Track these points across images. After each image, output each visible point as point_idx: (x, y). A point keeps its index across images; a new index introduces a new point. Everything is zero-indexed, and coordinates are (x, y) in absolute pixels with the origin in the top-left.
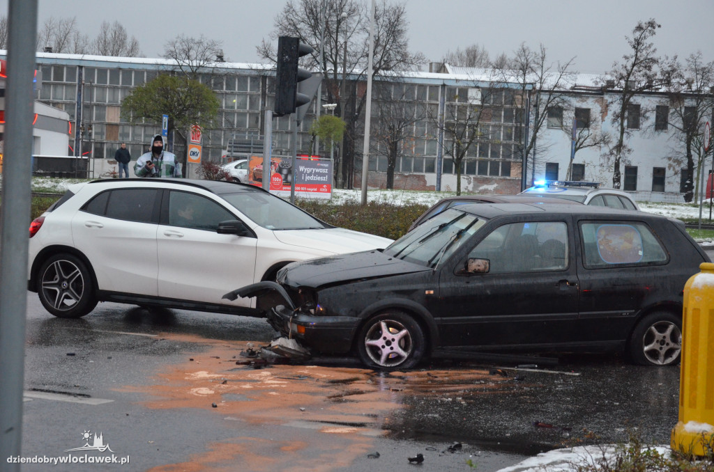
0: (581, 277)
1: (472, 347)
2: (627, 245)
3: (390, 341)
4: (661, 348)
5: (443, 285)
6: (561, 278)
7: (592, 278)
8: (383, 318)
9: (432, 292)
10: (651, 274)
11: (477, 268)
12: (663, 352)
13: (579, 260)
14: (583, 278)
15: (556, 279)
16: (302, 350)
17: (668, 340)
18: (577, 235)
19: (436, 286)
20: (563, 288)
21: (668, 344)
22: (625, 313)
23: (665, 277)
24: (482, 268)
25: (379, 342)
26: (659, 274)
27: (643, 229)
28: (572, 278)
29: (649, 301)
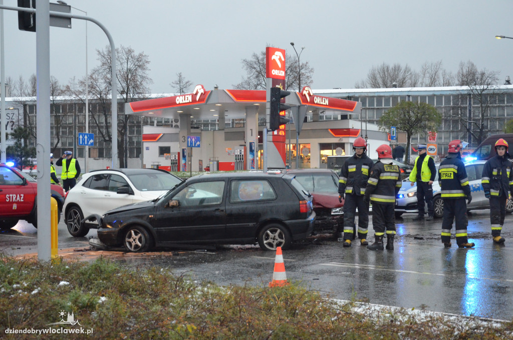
0: (227, 207)
1: (175, 242)
2: (255, 191)
3: (135, 239)
4: (273, 242)
5: (158, 213)
6: (217, 208)
7: (233, 207)
8: (132, 229)
9: (152, 216)
10: (265, 205)
11: (173, 204)
12: (274, 244)
13: (228, 199)
14: (229, 208)
15: (214, 209)
16: (102, 244)
17: (277, 237)
18: (229, 187)
19: (155, 213)
20: (217, 213)
21: (277, 240)
22: (251, 224)
23: (272, 207)
24: (175, 204)
25: (131, 240)
26: (271, 205)
27: (266, 183)
28: (222, 208)
29: (264, 218)
